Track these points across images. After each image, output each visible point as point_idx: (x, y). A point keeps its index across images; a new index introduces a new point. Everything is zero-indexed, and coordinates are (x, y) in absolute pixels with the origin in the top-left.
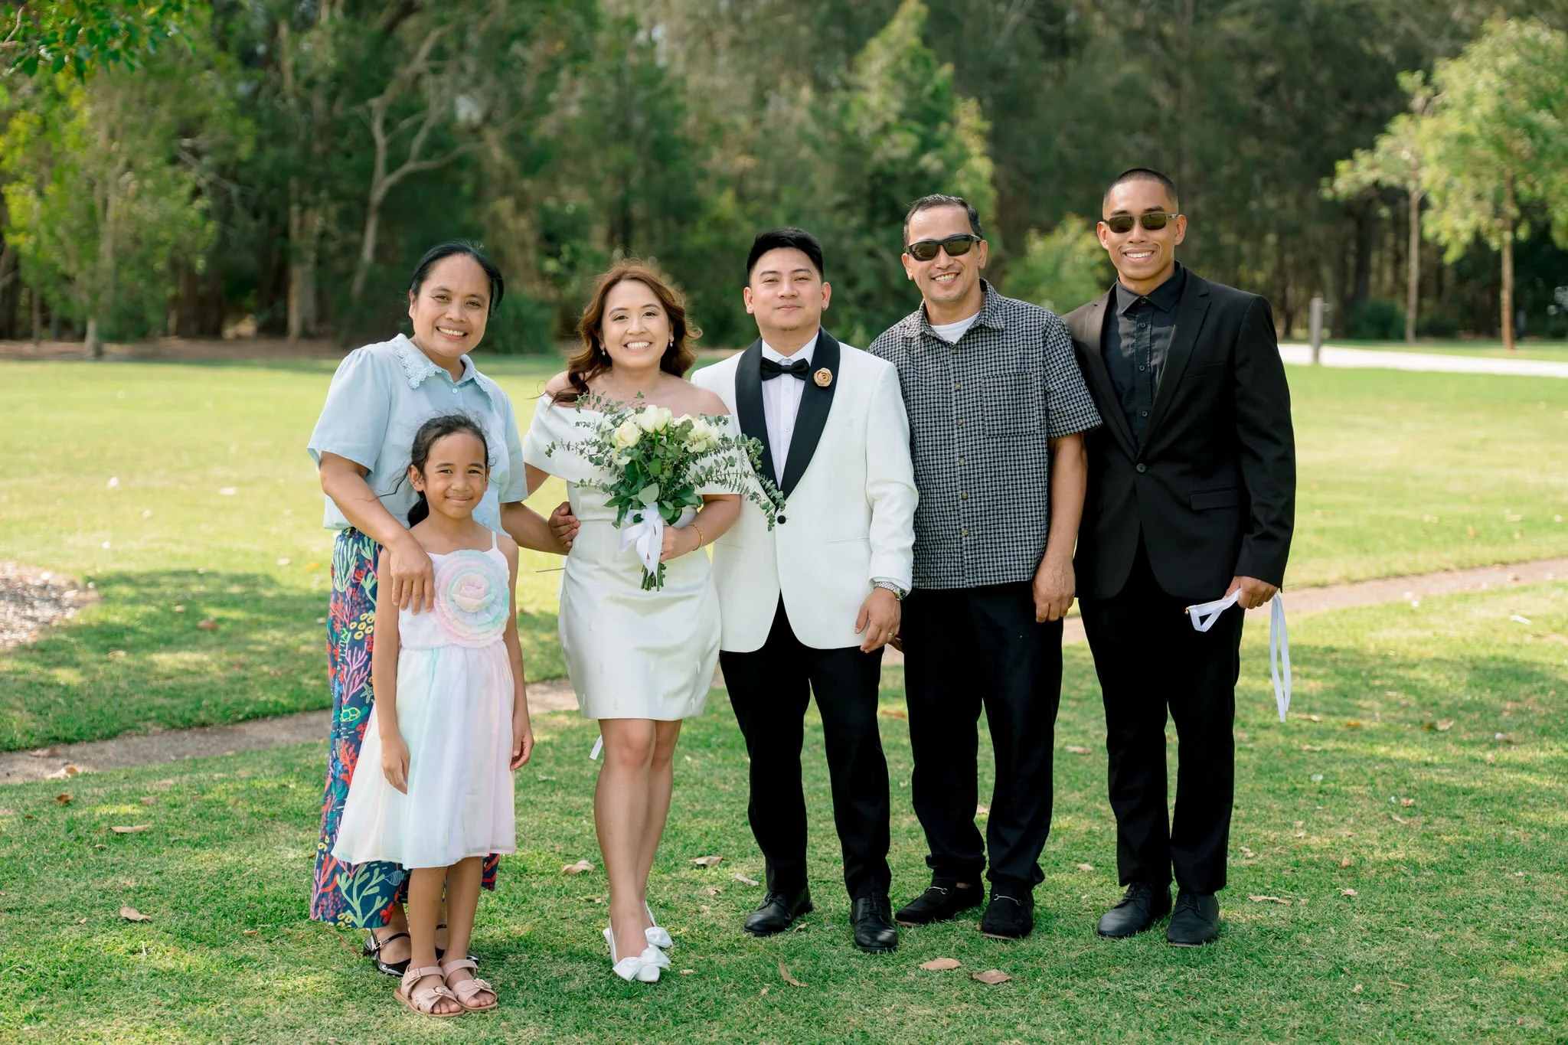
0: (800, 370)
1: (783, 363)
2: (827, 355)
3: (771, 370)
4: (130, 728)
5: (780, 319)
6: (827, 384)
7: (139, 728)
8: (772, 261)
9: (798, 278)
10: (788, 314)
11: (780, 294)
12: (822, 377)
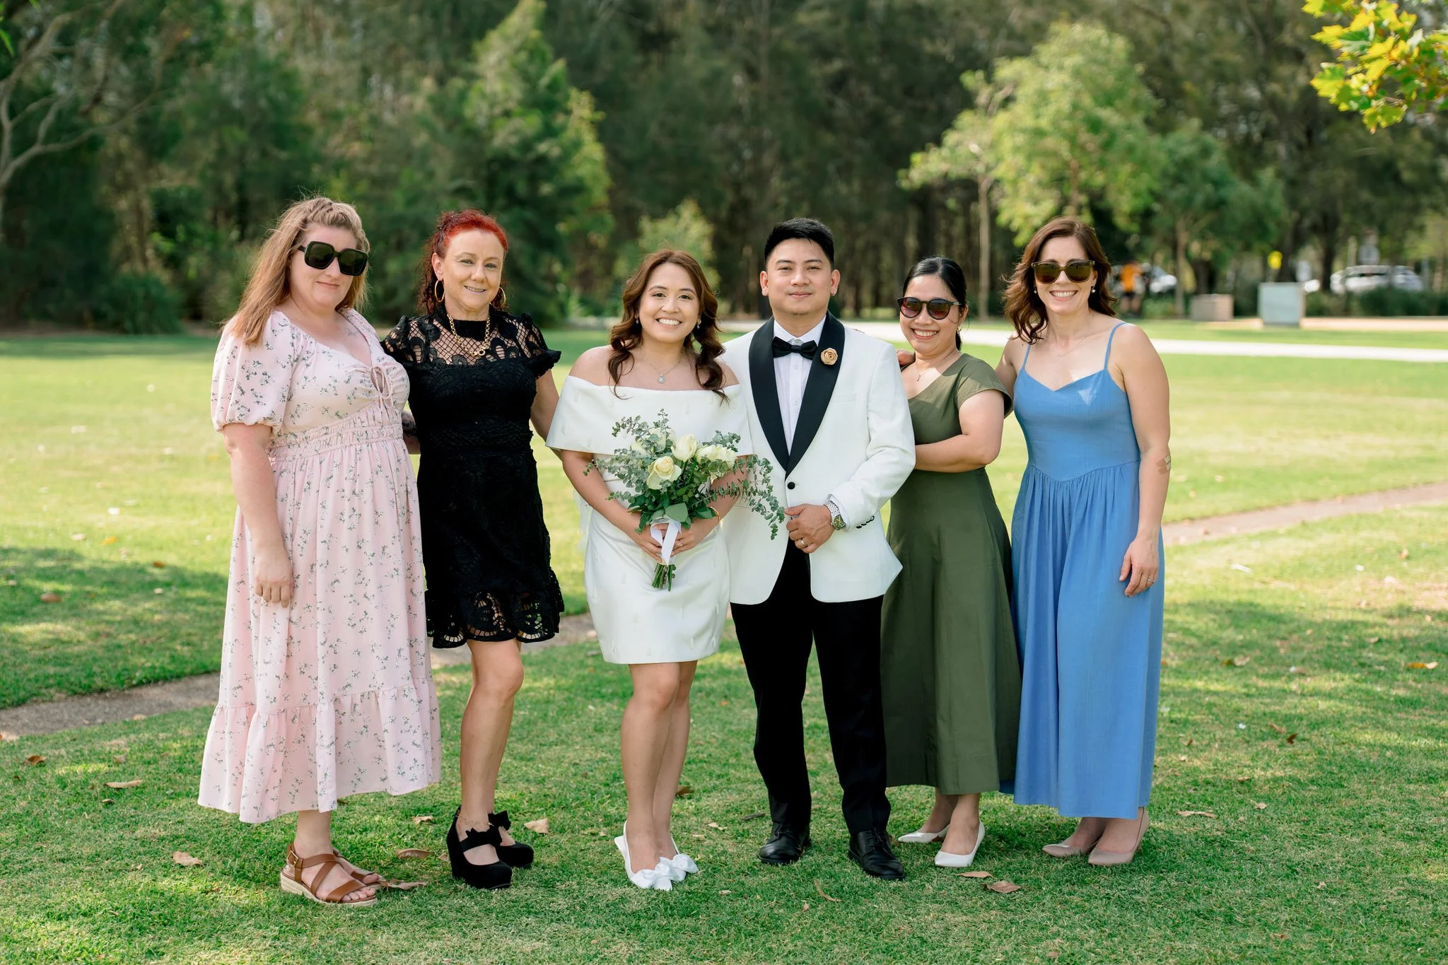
0: (809, 351)
1: (793, 343)
2: (833, 336)
3: (782, 348)
4: (35, 695)
5: (791, 304)
6: (833, 363)
7: (44, 695)
8: (786, 250)
9: (810, 267)
10: (799, 301)
11: (793, 281)
12: (828, 356)
